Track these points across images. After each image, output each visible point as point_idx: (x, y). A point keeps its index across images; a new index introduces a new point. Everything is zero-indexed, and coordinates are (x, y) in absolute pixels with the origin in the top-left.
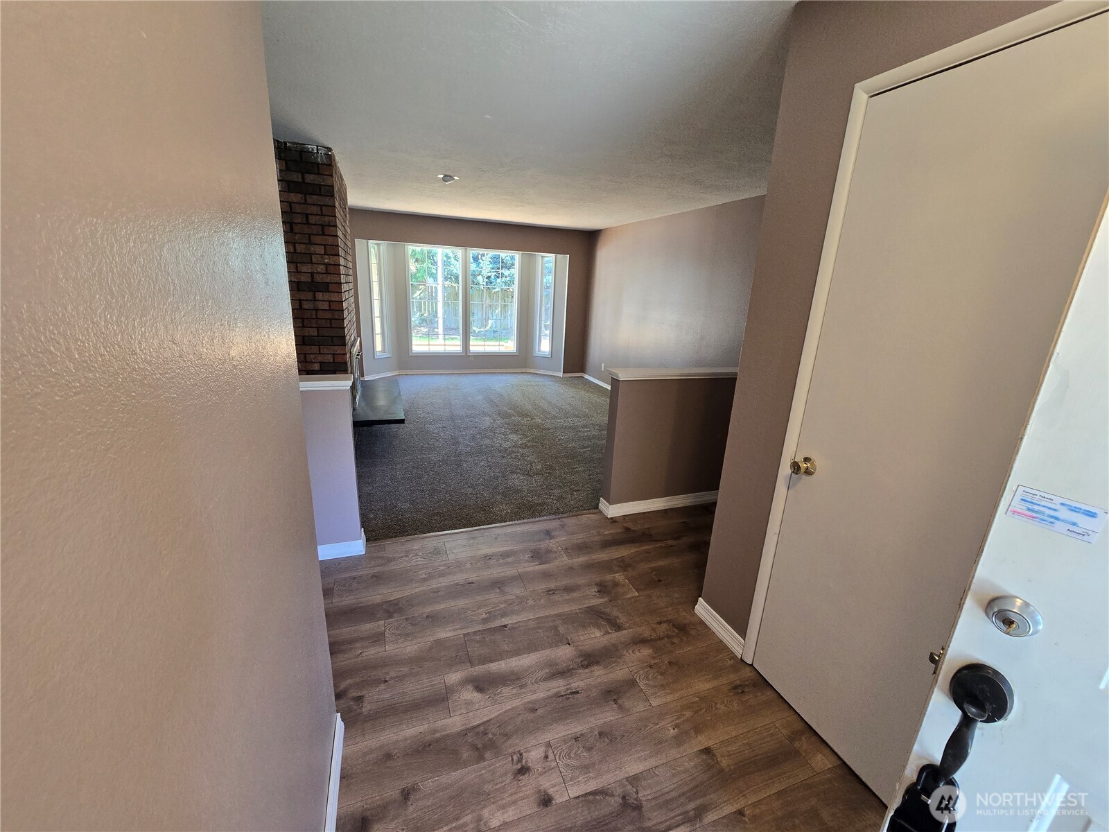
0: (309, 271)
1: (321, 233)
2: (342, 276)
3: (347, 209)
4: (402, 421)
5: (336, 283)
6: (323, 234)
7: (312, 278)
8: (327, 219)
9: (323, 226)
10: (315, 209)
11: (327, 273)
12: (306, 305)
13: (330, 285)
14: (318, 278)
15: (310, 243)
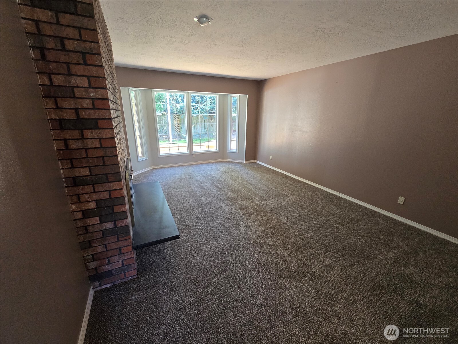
0: (73, 107)
1: (82, 62)
2: (112, 111)
3: (114, 67)
4: (177, 237)
5: (106, 119)
6: (85, 64)
7: (77, 114)
8: (88, 45)
9: (83, 54)
10: (71, 32)
11: (94, 108)
12: (73, 145)
13: (99, 121)
14: (84, 115)
15: (70, 74)
